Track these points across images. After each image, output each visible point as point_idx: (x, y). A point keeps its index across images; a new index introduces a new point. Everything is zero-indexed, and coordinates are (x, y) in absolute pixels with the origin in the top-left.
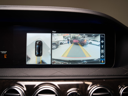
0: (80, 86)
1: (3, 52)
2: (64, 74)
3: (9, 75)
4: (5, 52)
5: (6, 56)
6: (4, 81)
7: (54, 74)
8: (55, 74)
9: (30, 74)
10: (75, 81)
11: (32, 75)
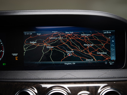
0: (90, 89)
1: (14, 55)
2: (74, 77)
3: (21, 78)
4: (16, 54)
5: (17, 58)
6: (16, 83)
7: (64, 77)
8: (66, 77)
9: (41, 77)
10: (85, 83)
11: (43, 78)
